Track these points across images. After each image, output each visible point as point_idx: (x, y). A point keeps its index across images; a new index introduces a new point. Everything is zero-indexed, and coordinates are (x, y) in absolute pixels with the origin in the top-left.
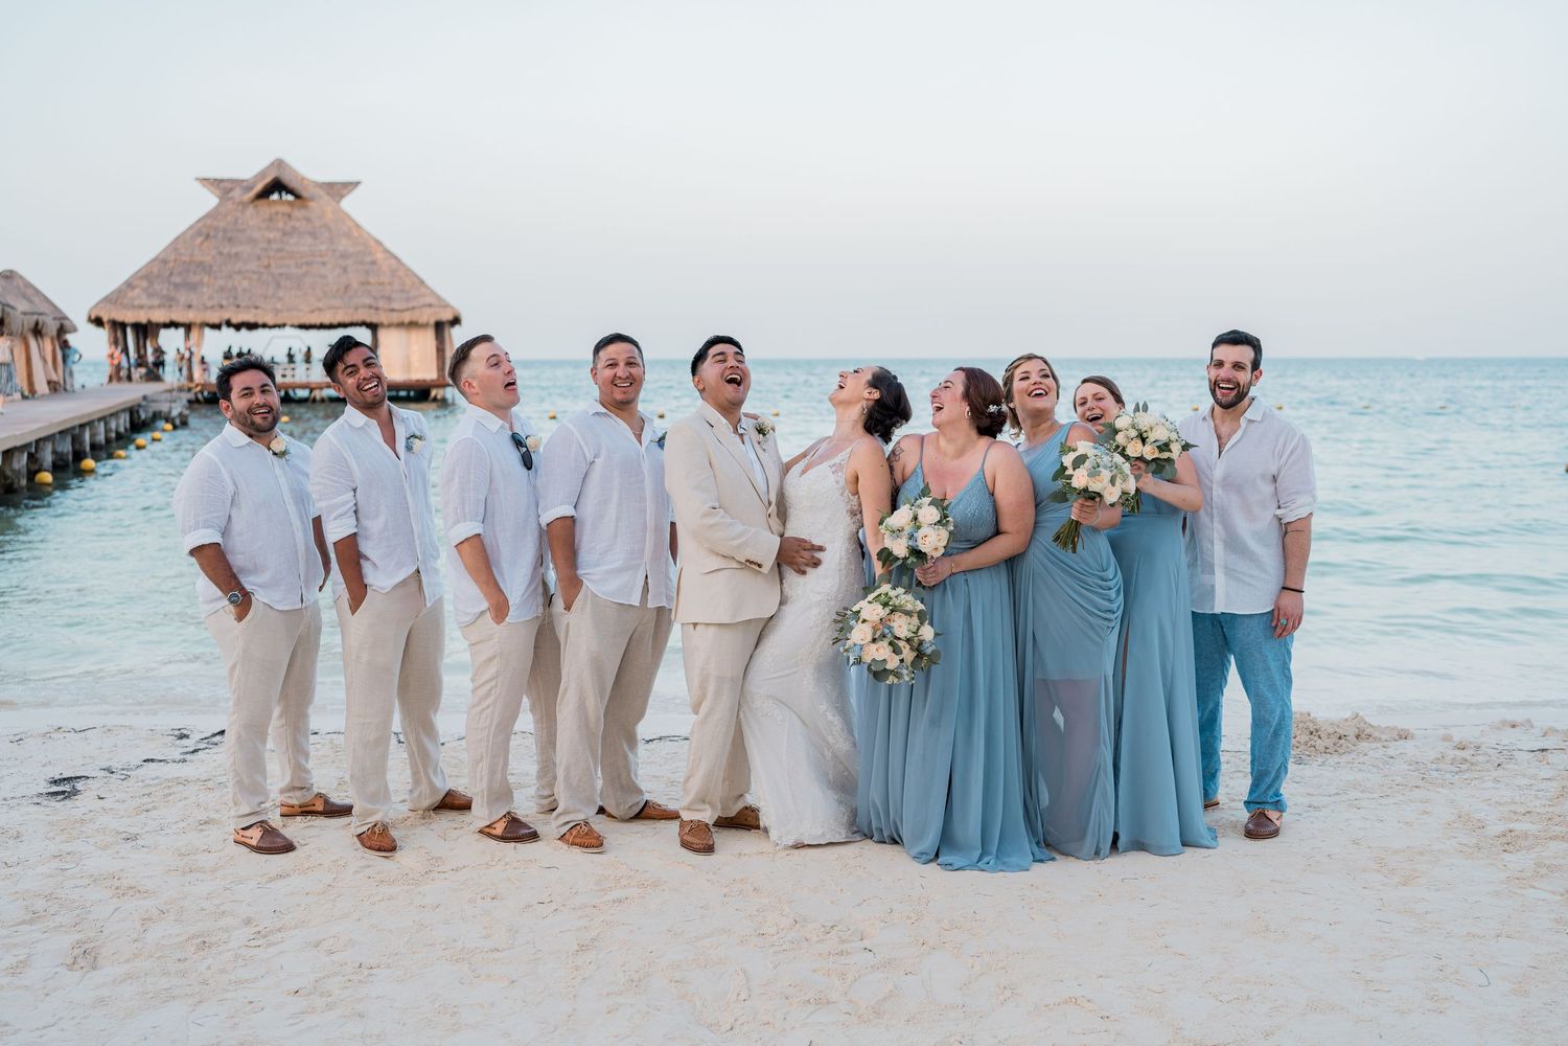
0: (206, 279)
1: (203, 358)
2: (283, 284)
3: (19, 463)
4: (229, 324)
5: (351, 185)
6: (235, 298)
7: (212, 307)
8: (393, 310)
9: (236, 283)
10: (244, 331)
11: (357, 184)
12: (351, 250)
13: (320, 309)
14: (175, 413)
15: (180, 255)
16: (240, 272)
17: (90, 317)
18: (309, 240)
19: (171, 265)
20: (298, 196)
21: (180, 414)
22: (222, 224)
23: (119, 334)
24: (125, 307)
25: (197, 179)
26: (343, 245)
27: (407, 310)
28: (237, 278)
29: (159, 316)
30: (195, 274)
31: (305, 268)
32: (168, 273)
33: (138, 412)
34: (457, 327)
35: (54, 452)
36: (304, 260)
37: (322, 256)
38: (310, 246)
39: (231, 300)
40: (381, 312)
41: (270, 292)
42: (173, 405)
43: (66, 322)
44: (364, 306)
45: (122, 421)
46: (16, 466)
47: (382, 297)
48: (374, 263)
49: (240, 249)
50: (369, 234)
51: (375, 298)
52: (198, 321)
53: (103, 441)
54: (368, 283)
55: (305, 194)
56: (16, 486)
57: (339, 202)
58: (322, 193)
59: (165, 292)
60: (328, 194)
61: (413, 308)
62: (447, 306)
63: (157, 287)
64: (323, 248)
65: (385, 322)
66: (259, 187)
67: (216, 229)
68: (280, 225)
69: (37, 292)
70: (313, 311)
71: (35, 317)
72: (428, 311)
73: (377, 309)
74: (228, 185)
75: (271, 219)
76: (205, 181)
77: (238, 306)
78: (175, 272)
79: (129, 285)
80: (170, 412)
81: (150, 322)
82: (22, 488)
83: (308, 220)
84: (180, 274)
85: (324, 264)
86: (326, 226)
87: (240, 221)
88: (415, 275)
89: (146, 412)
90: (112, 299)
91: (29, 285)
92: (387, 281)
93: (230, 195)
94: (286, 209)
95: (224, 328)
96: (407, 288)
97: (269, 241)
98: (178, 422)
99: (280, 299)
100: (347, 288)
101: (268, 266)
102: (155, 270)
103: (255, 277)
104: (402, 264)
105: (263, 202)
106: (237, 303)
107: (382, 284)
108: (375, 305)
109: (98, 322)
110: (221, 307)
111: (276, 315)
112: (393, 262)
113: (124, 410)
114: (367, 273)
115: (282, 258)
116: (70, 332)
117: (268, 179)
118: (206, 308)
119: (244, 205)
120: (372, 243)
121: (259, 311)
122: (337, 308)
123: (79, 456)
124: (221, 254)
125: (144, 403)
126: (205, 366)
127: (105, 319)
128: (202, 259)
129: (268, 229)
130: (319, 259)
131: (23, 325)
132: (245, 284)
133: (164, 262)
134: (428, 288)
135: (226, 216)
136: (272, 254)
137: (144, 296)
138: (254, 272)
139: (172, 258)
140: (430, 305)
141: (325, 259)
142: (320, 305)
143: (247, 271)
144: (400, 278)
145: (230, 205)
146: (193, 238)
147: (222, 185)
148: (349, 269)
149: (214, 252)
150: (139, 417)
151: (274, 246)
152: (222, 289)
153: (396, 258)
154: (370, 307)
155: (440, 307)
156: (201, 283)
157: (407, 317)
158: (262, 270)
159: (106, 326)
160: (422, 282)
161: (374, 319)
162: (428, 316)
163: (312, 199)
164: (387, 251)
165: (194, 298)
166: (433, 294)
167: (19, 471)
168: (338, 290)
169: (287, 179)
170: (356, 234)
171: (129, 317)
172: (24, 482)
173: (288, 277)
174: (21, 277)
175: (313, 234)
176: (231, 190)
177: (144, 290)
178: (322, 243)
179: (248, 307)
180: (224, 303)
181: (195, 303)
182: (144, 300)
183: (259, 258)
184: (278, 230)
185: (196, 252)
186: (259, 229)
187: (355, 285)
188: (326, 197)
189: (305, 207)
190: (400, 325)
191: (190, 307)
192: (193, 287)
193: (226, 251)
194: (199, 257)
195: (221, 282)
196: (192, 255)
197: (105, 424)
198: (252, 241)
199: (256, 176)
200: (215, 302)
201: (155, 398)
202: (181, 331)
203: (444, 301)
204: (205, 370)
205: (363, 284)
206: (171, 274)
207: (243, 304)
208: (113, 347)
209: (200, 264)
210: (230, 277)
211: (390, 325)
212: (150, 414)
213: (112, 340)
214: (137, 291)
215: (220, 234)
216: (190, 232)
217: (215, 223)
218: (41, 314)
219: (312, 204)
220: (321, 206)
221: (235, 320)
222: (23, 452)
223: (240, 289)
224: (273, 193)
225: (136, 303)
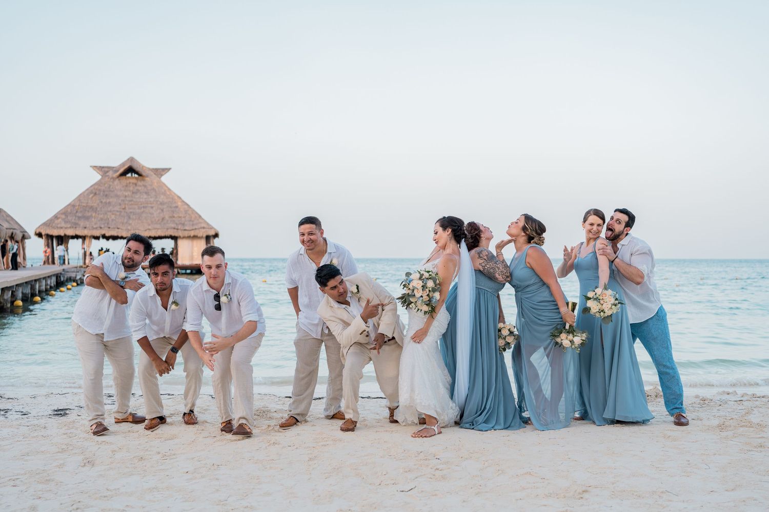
0: (94, 215)
1: (91, 253)
2: (131, 217)
3: (7, 295)
4: (104, 237)
5: (166, 170)
6: (108, 224)
7: (96, 228)
8: (185, 230)
9: (109, 217)
10: (111, 240)
11: (169, 169)
12: (166, 201)
13: (149, 229)
14: (78, 278)
15: (82, 203)
16: (110, 211)
17: (36, 232)
18: (145, 196)
19: (77, 208)
20: (140, 175)
21: (80, 279)
22: (102, 188)
23: (50, 241)
24: (54, 228)
25: (91, 166)
26: (162, 198)
27: (193, 230)
28: (109, 214)
29: (70, 232)
30: (88, 211)
31: (142, 210)
32: (75, 212)
33: (60, 277)
34: (217, 239)
35: (22, 293)
36: (142, 206)
37: (151, 204)
38: (146, 198)
39: (106, 225)
40: (179, 231)
41: (125, 221)
42: (77, 273)
43: (26, 234)
44: (171, 228)
45: (52, 281)
46: (6, 297)
47: (180, 224)
48: (177, 207)
49: (111, 200)
50: (175, 194)
51: (176, 224)
52: (89, 235)
53: (44, 290)
54: (174, 217)
55: (144, 174)
56: (5, 307)
57: (160, 178)
58: (152, 173)
59: (73, 221)
60: (155, 174)
61: (196, 229)
62: (212, 228)
63: (70, 218)
64: (152, 200)
65: (182, 236)
66: (122, 170)
67: (100, 190)
68: (131, 188)
69: (12, 219)
70: (146, 230)
71: (12, 230)
72: (203, 230)
73: (178, 229)
74: (107, 170)
75: (127, 186)
76: (95, 167)
77: (109, 228)
78: (79, 211)
79: (56, 217)
80: (76, 277)
81: (65, 235)
82: (8, 308)
83: (145, 186)
84: (81, 212)
85: (152, 207)
86: (154, 189)
87: (111, 187)
88: (197, 213)
89: (64, 277)
90: (46, 224)
91: (8, 216)
92: (182, 216)
93: (107, 174)
94: (134, 181)
95: (101, 239)
96: (193, 219)
97: (126, 196)
98: (79, 283)
99: (130, 224)
100: (163, 219)
101: (124, 209)
102: (69, 210)
103: (118, 213)
104: (190, 208)
105: (123, 177)
106: (109, 226)
107: (180, 217)
108: (176, 227)
109: (40, 235)
110: (101, 228)
111: (128, 232)
112: (186, 207)
113: (54, 275)
114: (173, 212)
115: (132, 204)
116: (27, 239)
117: (126, 167)
118: (94, 228)
119: (114, 179)
120: (176, 198)
121: (120, 230)
122: (158, 229)
123: (33, 295)
124: (101, 202)
125: (63, 273)
126: (92, 257)
127: (43, 234)
128: (92, 205)
129: (125, 190)
130: (150, 205)
131: (6, 234)
132: (113, 217)
133: (74, 206)
134: (203, 219)
135: (105, 184)
136: (127, 202)
137: (63, 223)
138: (117, 211)
139: (77, 204)
140: (204, 228)
141: (153, 205)
142: (150, 227)
143: (114, 211)
144: (189, 214)
145: (107, 179)
146: (88, 195)
147: (103, 169)
148: (164, 210)
149: (98, 201)
150: (60, 279)
151: (128, 199)
152: (102, 219)
153: (187, 205)
154: (174, 228)
155: (208, 228)
156: (91, 216)
157: (192, 233)
158: (121, 210)
159: (44, 237)
160: (200, 216)
161: (176, 235)
162: (203, 233)
163: (147, 176)
164: (183, 202)
165: (87, 224)
166: (205, 222)
167: (7, 300)
168: (158, 220)
169: (135, 167)
170: (168, 193)
171: (55, 233)
172: (9, 305)
173: (134, 214)
174: (5, 212)
175: (147, 193)
176: (107, 172)
177: (63, 219)
178: (151, 198)
179: (114, 228)
180: (102, 226)
181: (88, 226)
182: (63, 225)
183: (120, 205)
184: (130, 191)
185: (89, 202)
186: (121, 190)
187: (167, 217)
188: (154, 176)
189: (144, 180)
190: (189, 237)
191: (85, 228)
192: (87, 218)
193: (104, 201)
194: (90, 204)
195: (102, 216)
196: (87, 203)
197: (46, 281)
198: (117, 196)
199: (120, 165)
200: (98, 225)
201: (68, 271)
202: (80, 240)
203: (210, 225)
204: (91, 259)
205: (171, 217)
206: (77, 212)
207: (111, 227)
208: (46, 247)
209: (91, 207)
210: (106, 213)
211: (184, 237)
212: (65, 279)
213: (46, 244)
214: (60, 220)
215: (102, 193)
216: (87, 192)
217: (100, 188)
218: (14, 229)
219: (147, 179)
220: (151, 179)
221: (107, 235)
222: (10, 291)
223: (110, 219)
224: (128, 173)
225: (59, 226)
